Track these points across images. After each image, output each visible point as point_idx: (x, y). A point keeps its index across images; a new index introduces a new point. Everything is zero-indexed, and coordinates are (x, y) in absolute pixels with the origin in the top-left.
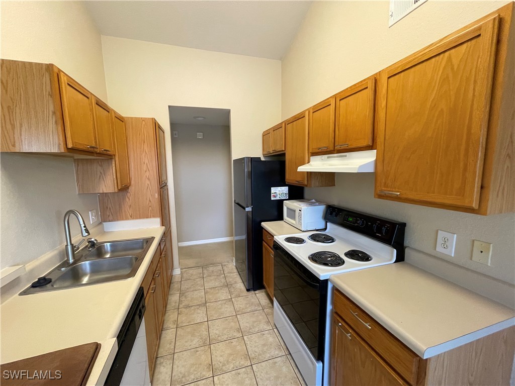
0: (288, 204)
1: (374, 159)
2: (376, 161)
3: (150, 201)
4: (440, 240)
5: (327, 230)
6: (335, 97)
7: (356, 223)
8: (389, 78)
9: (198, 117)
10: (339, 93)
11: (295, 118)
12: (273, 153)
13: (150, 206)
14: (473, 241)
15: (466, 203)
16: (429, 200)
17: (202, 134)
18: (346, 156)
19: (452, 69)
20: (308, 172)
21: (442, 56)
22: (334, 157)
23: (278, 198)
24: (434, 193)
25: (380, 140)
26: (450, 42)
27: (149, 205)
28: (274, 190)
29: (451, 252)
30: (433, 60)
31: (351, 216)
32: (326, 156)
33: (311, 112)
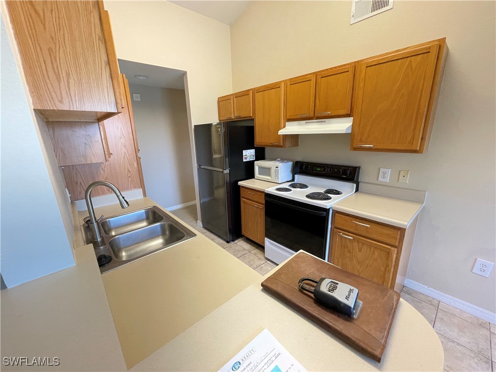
0: (258, 164)
1: (351, 124)
2: (352, 125)
3: (129, 171)
4: (381, 174)
5: (295, 180)
6: (316, 74)
7: (324, 171)
8: (367, 67)
9: (139, 76)
10: (320, 71)
11: (267, 87)
12: (235, 118)
13: (129, 177)
14: (400, 171)
15: (414, 148)
16: (392, 148)
17: (139, 95)
18: (325, 121)
19: (412, 68)
20: (283, 135)
21: (405, 59)
22: (312, 122)
23: (248, 160)
24: (395, 143)
25: (357, 110)
26: (412, 52)
27: (128, 175)
28: (245, 152)
29: (387, 180)
30: (400, 60)
31: (319, 167)
32: (304, 122)
33: (289, 84)
